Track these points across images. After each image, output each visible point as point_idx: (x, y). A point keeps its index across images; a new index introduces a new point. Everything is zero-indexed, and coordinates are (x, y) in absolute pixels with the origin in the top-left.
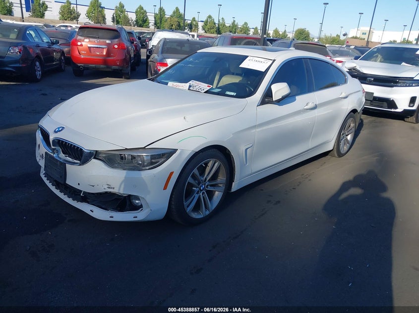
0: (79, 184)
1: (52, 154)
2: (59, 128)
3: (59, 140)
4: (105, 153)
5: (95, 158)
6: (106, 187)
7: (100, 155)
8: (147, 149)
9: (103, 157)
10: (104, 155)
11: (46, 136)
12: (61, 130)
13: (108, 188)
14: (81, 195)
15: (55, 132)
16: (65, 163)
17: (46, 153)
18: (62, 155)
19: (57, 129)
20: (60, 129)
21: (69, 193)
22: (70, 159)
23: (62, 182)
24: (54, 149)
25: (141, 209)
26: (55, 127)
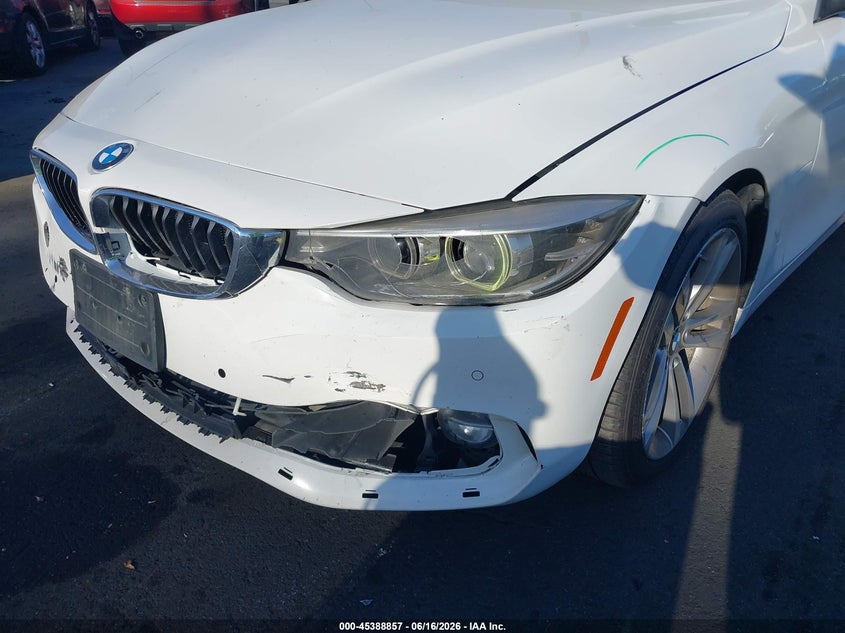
0: (222, 373)
1: (97, 258)
2: (108, 150)
3: (119, 200)
4: (325, 240)
5: (283, 262)
6: (346, 381)
7: (305, 249)
8: (522, 203)
9: (320, 256)
10: (321, 249)
11: (63, 187)
12: (122, 156)
13: (356, 385)
14: (236, 412)
15: (98, 166)
16: (155, 294)
17: (74, 254)
18: (136, 260)
19: (104, 156)
20: (117, 153)
21: (185, 404)
22: (172, 274)
23: (154, 368)
24: (101, 238)
25: (493, 459)
26: (93, 149)
